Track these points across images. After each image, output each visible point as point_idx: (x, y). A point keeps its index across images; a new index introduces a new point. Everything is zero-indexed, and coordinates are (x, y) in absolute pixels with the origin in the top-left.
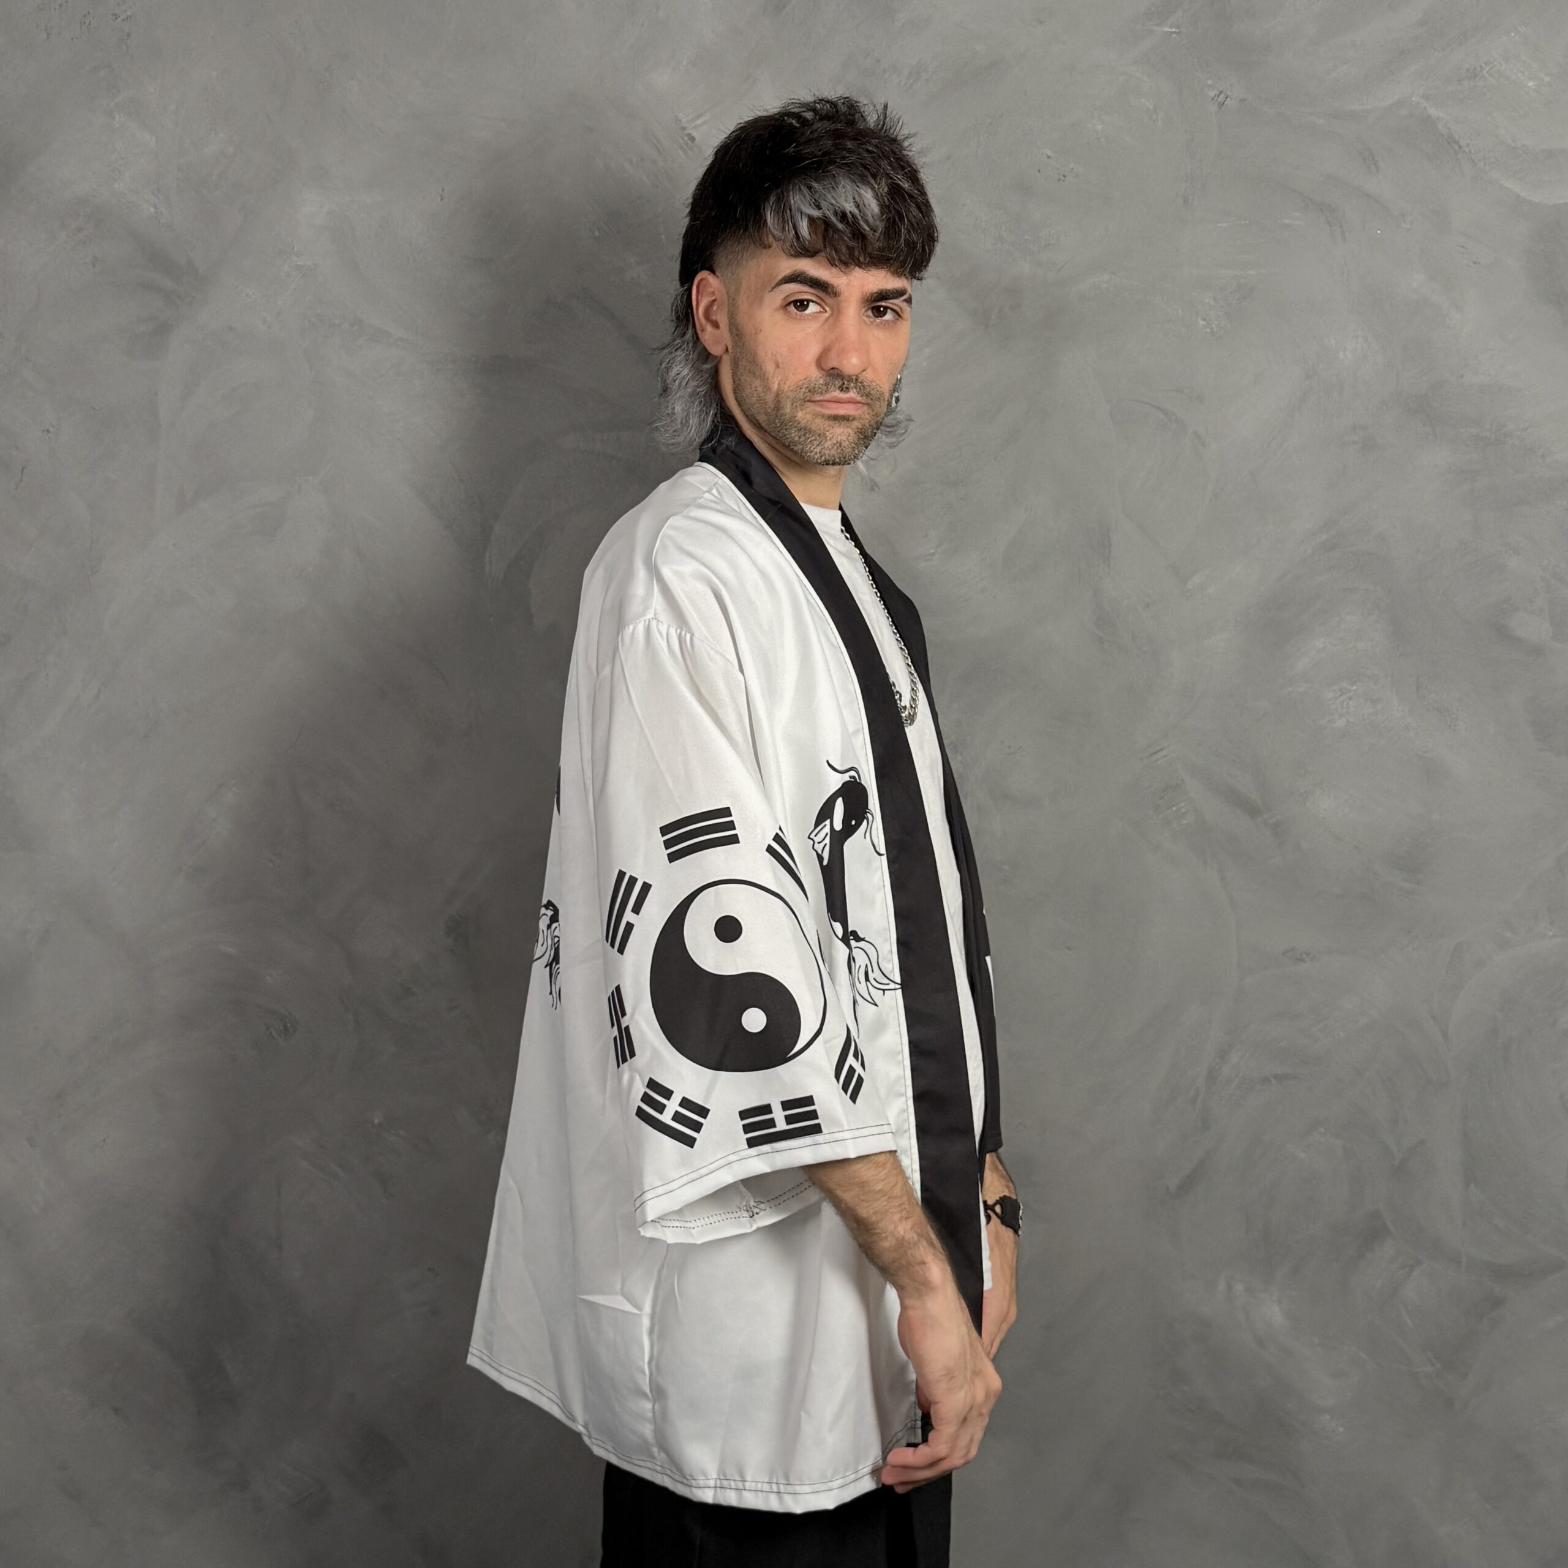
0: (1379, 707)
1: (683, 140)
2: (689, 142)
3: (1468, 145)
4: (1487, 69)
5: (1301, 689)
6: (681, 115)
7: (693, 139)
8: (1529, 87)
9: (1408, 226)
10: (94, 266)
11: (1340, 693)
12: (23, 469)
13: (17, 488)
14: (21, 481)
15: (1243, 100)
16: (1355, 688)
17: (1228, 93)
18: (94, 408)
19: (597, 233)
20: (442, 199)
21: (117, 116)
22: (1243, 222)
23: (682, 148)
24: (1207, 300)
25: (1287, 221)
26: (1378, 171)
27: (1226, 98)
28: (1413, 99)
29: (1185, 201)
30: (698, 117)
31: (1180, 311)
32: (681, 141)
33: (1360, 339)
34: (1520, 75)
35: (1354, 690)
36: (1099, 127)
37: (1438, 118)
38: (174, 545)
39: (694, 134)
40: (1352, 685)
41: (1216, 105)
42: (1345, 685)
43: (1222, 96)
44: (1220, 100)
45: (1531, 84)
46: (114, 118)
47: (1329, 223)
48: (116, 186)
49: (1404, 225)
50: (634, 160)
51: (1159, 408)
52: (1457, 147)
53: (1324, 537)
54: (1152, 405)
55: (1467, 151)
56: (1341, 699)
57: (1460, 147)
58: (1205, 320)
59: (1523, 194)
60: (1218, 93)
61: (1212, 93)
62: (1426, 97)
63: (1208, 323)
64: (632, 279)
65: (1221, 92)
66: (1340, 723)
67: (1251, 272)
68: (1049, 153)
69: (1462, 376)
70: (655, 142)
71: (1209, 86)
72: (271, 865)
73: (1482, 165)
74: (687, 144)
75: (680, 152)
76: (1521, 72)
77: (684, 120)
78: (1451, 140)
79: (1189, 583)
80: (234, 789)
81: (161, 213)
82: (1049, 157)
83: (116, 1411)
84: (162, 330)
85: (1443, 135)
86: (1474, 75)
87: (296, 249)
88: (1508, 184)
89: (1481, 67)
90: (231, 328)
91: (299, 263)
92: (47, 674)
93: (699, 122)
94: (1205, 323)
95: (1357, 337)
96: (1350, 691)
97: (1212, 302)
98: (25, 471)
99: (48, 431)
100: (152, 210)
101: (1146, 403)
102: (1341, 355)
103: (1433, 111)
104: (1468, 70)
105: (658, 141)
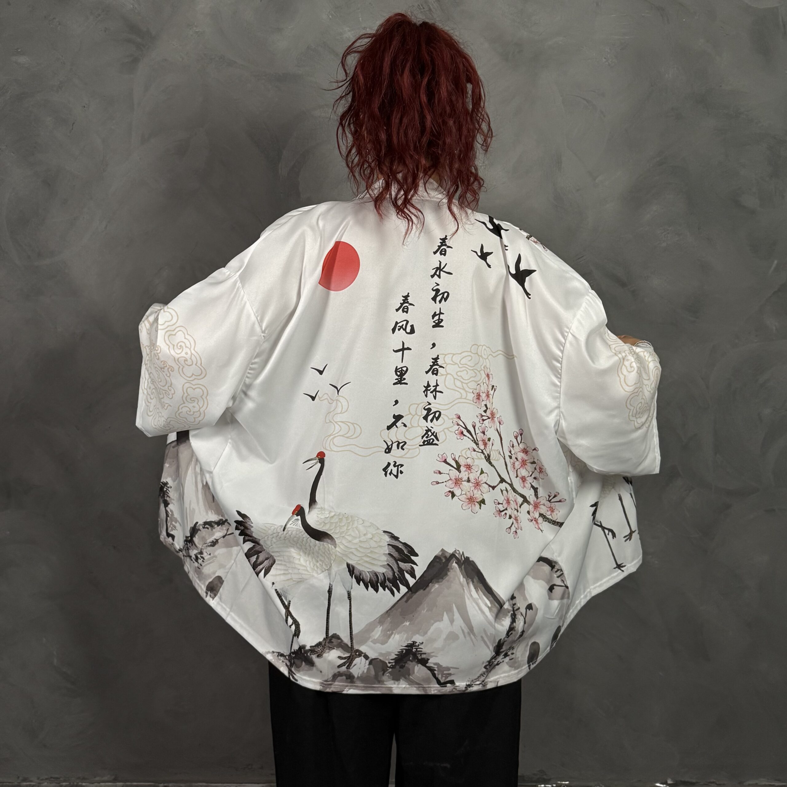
0: (681, 237)
5: (646, 229)
9: (697, 18)
10: (105, 31)
11: (663, 231)
12: (74, 123)
13: (70, 133)
14: (72, 129)
18: (105, 96)
19: (330, 17)
22: (623, 15)
24: (607, 50)
25: (643, 14)
29: (597, 4)
31: (594, 54)
33: (676, 69)
35: (671, 230)
38: (140, 159)
40: (669, 227)
42: (666, 227)
47: (661, 15)
51: (584, 99)
53: (658, 159)
56: (664, 234)
59: (749, 4)
64: (346, 38)
66: (664, 245)
69: (721, 86)
79: (596, 180)
80: (167, 271)
81: (136, 8)
84: (135, 61)
87: (195, 24)
90: (166, 60)
91: (196, 30)
92: (84, 217)
94: (606, 60)
96: (668, 230)
99: (84, 107)
100: (132, 6)
101: (579, 97)
102: (667, 75)
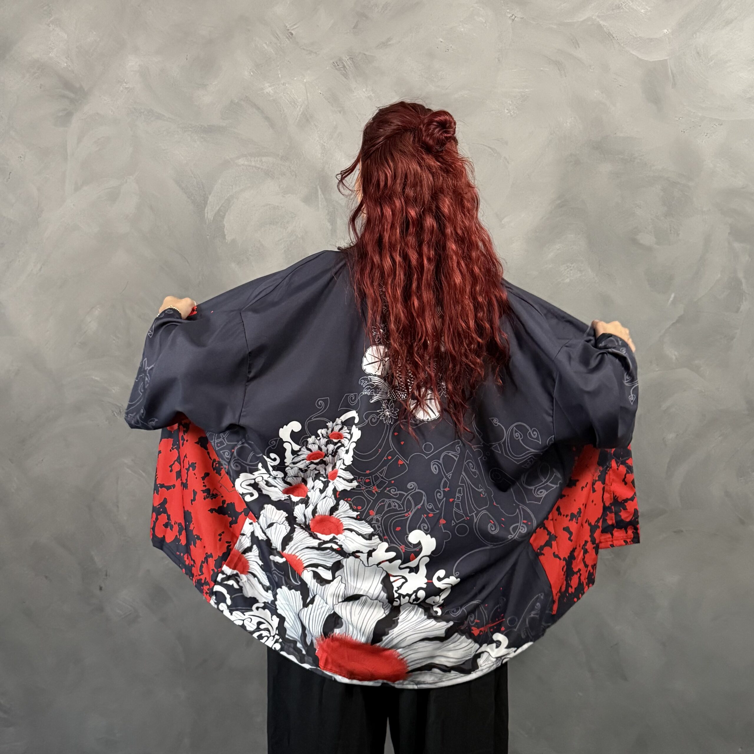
0: (583, 274)
1: (288, 34)
2: (291, 36)
3: (616, 37)
4: (624, 5)
5: (551, 266)
6: (287, 25)
7: (292, 34)
8: (642, 12)
9: (592, 71)
10: (41, 88)
11: (566, 268)
12: (10, 173)
13: (7, 181)
14: (9, 178)
15: (521, 18)
16: (573, 265)
17: (516, 15)
18: (40, 147)
19: (252, 73)
20: (187, 59)
21: (51, 25)
22: (523, 69)
23: (287, 38)
24: (508, 102)
25: (542, 69)
26: (579, 47)
27: (515, 17)
28: (593, 17)
29: (499, 60)
30: (294, 25)
31: (497, 106)
32: (287, 35)
33: (573, 118)
34: (638, 7)
35: (574, 266)
36: (462, 29)
37: (604, 25)
38: (74, 205)
39: (292, 32)
40: (572, 264)
41: (511, 20)
42: (568, 264)
43: (513, 17)
44: (512, 18)
45: (642, 11)
46: (50, 26)
47: (559, 69)
48: (50, 54)
49: (590, 70)
50: (267, 43)
51: (489, 147)
52: (612, 38)
53: (559, 201)
54: (486, 146)
55: (616, 38)
56: (568, 270)
57: (613, 38)
58: (507, 110)
59: (640, 57)
60: (511, 15)
61: (509, 15)
62: (598, 17)
63: (509, 112)
64: (267, 93)
65: (513, 15)
66: (567, 280)
67: (527, 90)
68: (442, 40)
69: (616, 134)
70: (276, 35)
71: (508, 12)
72: (114, 342)
73: (622, 45)
74: (289, 36)
75: (287, 40)
76: (639, 6)
77: (288, 26)
78: (610, 34)
79: (503, 222)
80: (98, 309)
81: (69, 66)
82: (441, 42)
83: (46, 577)
84: (69, 115)
85: (606, 33)
86: (619, 7)
87: (125, 80)
88: (634, 53)
89: (621, 4)
90: (98, 114)
91: (127, 86)
92: (19, 261)
93: (295, 27)
94: (508, 111)
95: (572, 117)
96: (571, 267)
97: (511, 103)
98: (11, 174)
99: (21, 157)
100: (66, 64)
101: (483, 145)
102: (565, 124)
103: (601, 22)
104: (616, 5)
105: (278, 35)
